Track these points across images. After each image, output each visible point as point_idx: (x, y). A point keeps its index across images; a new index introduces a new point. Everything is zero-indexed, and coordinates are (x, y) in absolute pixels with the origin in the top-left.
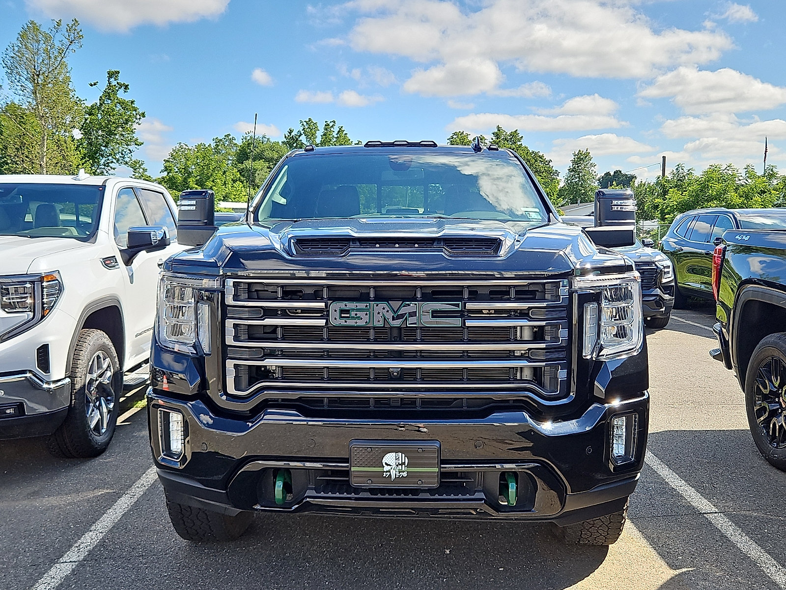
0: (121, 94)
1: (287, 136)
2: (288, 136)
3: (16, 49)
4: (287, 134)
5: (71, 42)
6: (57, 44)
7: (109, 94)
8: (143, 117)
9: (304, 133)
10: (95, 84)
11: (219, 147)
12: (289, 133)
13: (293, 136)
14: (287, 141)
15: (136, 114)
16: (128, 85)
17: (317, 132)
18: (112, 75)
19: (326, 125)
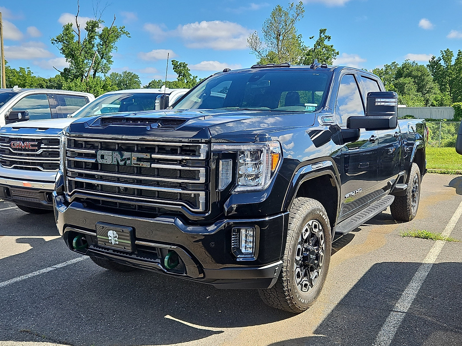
0: (326, 43)
1: (430, 61)
2: (432, 61)
3: (269, 22)
4: (431, 60)
5: (298, 15)
6: (291, 17)
7: (319, 43)
8: (337, 54)
9: (442, 58)
10: (312, 38)
11: (388, 70)
12: (432, 59)
13: (434, 61)
14: (431, 65)
15: (334, 53)
16: (330, 37)
17: (452, 57)
18: (322, 31)
19: (459, 53)
